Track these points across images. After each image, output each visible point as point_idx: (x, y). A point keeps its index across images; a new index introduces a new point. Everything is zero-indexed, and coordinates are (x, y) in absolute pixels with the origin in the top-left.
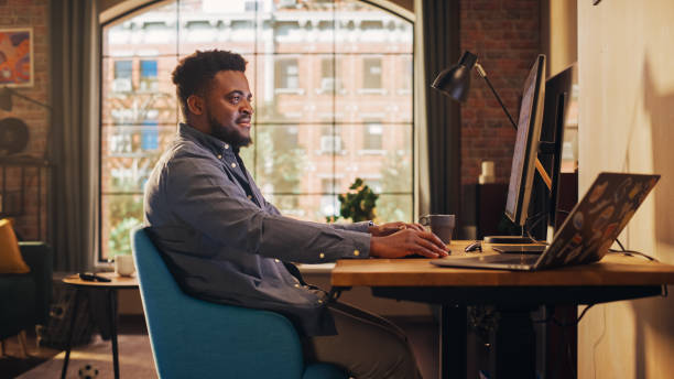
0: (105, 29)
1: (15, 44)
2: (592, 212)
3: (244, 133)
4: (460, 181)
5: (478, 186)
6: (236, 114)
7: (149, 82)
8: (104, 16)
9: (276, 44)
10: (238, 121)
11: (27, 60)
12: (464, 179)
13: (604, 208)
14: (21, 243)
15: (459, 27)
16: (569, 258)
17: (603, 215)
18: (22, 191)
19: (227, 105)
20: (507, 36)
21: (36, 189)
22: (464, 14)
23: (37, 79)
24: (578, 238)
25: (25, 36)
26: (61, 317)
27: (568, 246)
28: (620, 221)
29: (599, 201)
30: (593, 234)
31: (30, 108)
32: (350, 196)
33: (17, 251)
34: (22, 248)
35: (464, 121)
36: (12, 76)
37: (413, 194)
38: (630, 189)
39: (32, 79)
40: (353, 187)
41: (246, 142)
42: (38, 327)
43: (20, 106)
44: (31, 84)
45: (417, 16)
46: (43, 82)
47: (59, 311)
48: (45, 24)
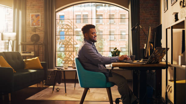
0: (56, 13)
1: (36, 17)
2: (156, 54)
3: (95, 40)
4: (139, 48)
5: (144, 49)
6: (94, 36)
7: (62, 22)
8: (57, 10)
9: (96, 11)
10: (94, 38)
11: (39, 21)
12: (140, 48)
13: (158, 54)
14: (41, 62)
15: (139, 12)
16: (152, 62)
17: (158, 55)
18: (38, 51)
19: (92, 35)
20: (151, 14)
21: (42, 50)
22: (141, 9)
23: (41, 25)
24: (154, 59)
25: (39, 15)
26: (49, 79)
27: (152, 60)
28: (162, 56)
29: (157, 52)
30: (157, 58)
31: (40, 32)
32: (114, 52)
33: (40, 64)
34: (41, 63)
35: (140, 34)
36: (36, 24)
37: (129, 51)
38: (163, 50)
39: (40, 25)
40: (114, 50)
41: (96, 41)
42: (44, 81)
43: (38, 31)
44: (40, 26)
45: (130, 10)
46: (43, 26)
47: (49, 77)
48: (43, 12)
